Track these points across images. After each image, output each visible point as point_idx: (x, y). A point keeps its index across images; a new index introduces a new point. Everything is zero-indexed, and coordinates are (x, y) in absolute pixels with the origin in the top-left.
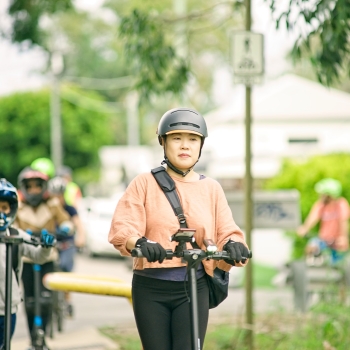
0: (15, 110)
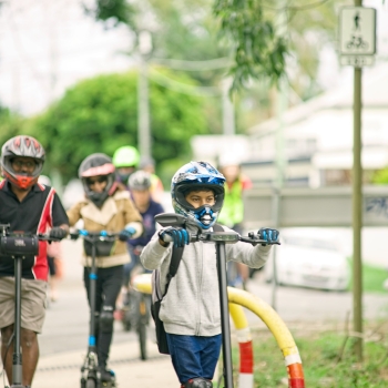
0: (99, 94)
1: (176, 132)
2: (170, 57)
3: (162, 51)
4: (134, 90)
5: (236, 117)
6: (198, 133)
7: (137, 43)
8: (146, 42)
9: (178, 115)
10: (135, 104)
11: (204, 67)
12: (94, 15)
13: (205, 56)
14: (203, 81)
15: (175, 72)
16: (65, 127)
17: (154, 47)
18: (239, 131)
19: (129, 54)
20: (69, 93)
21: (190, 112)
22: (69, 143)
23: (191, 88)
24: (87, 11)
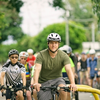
1: (77, 41)
2: (75, 18)
3: (73, 16)
4: (64, 28)
5: (95, 36)
6: (84, 41)
7: (65, 14)
8: (68, 14)
9: (78, 36)
10: (65, 32)
11: (86, 21)
12: (52, 6)
13: (86, 18)
14: (85, 25)
15: (77, 22)
16: (43, 40)
17: (70, 15)
18: (96, 40)
19: (63, 17)
20: (45, 29)
21: (81, 35)
22: (45, 45)
23: (82, 28)
24: (50, 4)
